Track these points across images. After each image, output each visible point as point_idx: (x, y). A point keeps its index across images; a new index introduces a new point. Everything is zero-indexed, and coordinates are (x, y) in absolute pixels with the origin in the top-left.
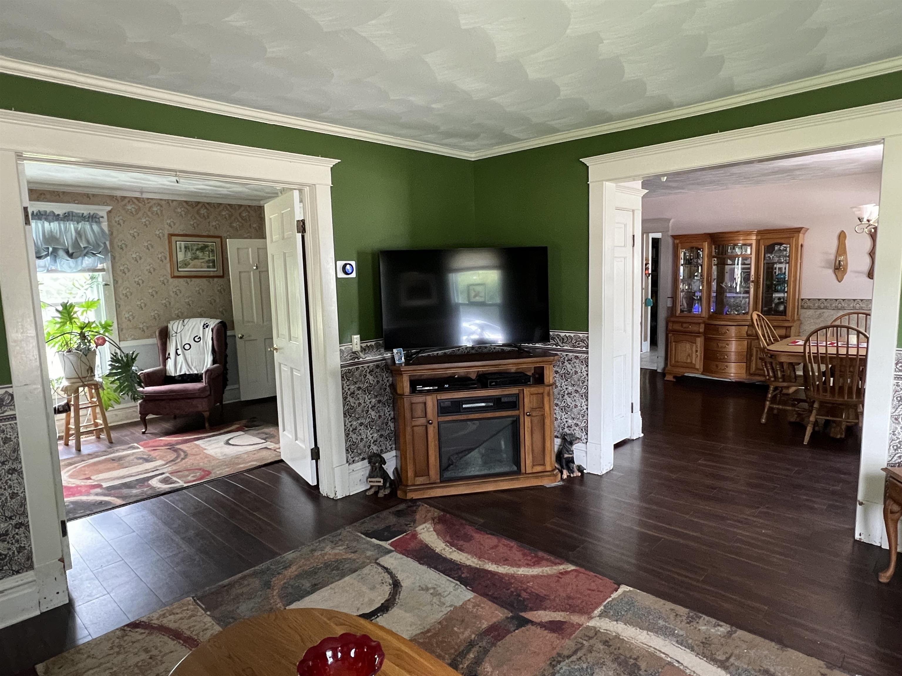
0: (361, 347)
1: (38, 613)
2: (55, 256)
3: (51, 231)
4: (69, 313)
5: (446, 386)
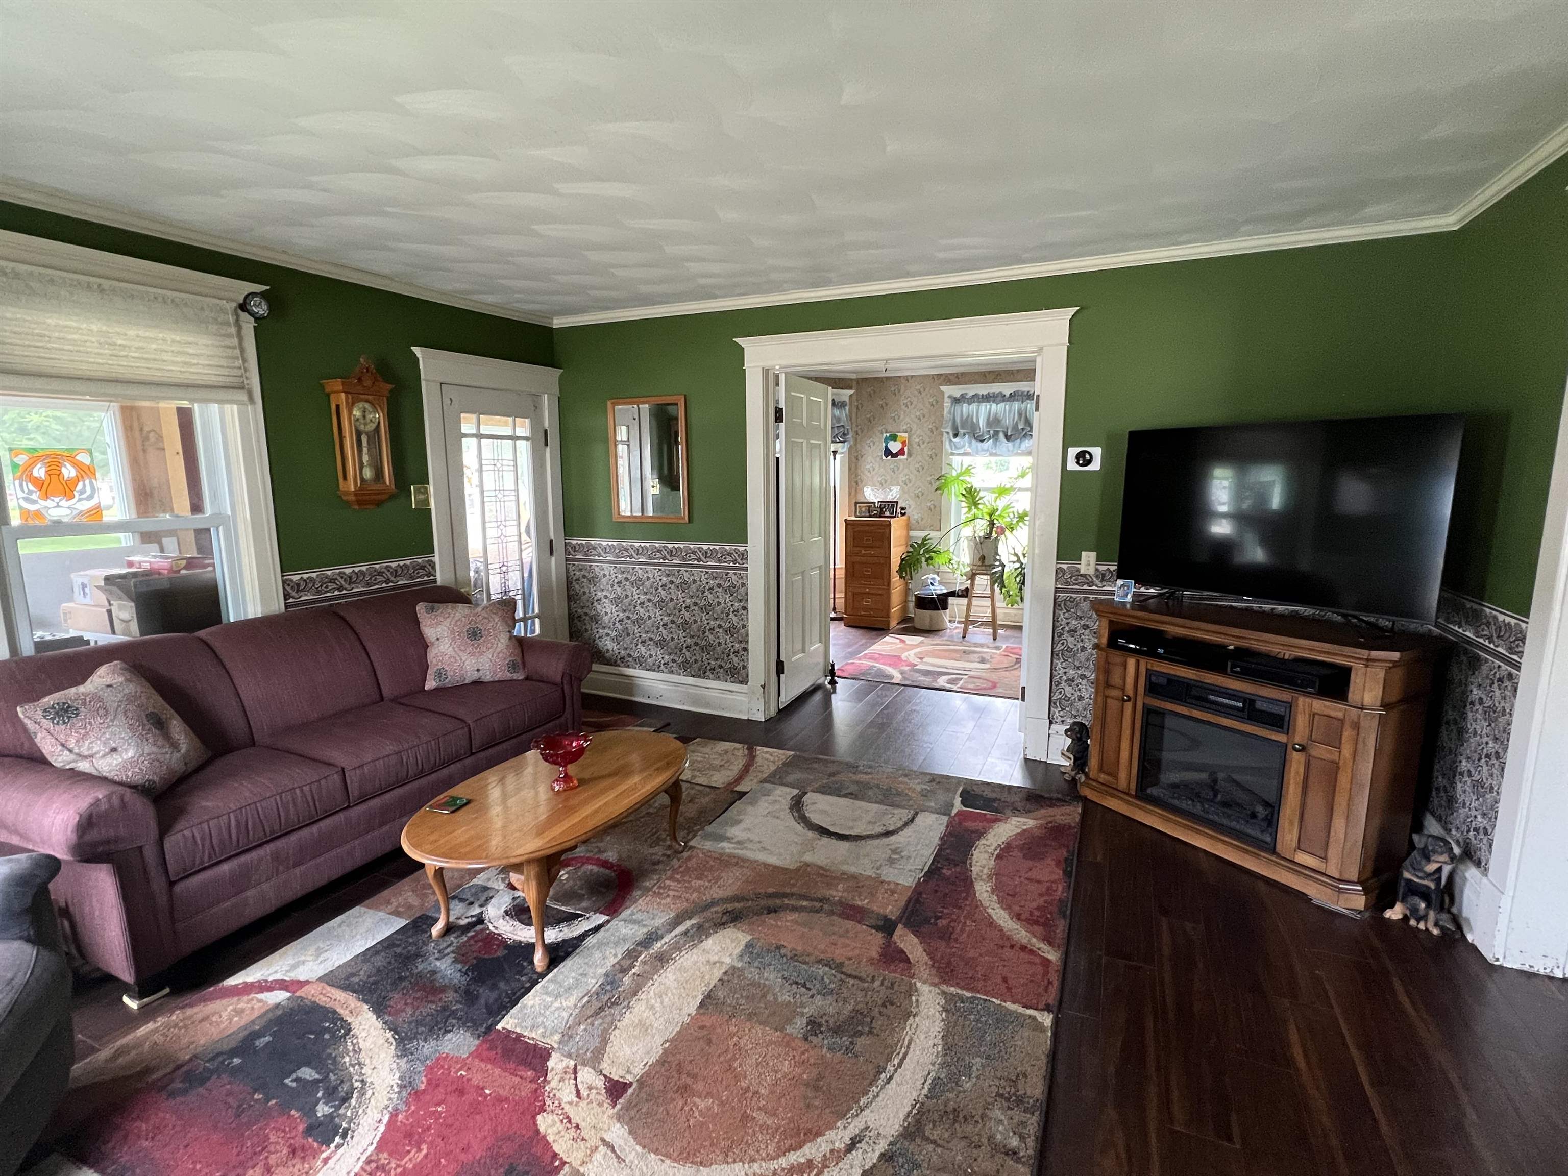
0: (1097, 570)
1: (746, 718)
2: (997, 440)
3: (996, 414)
4: (974, 498)
5: (1161, 651)
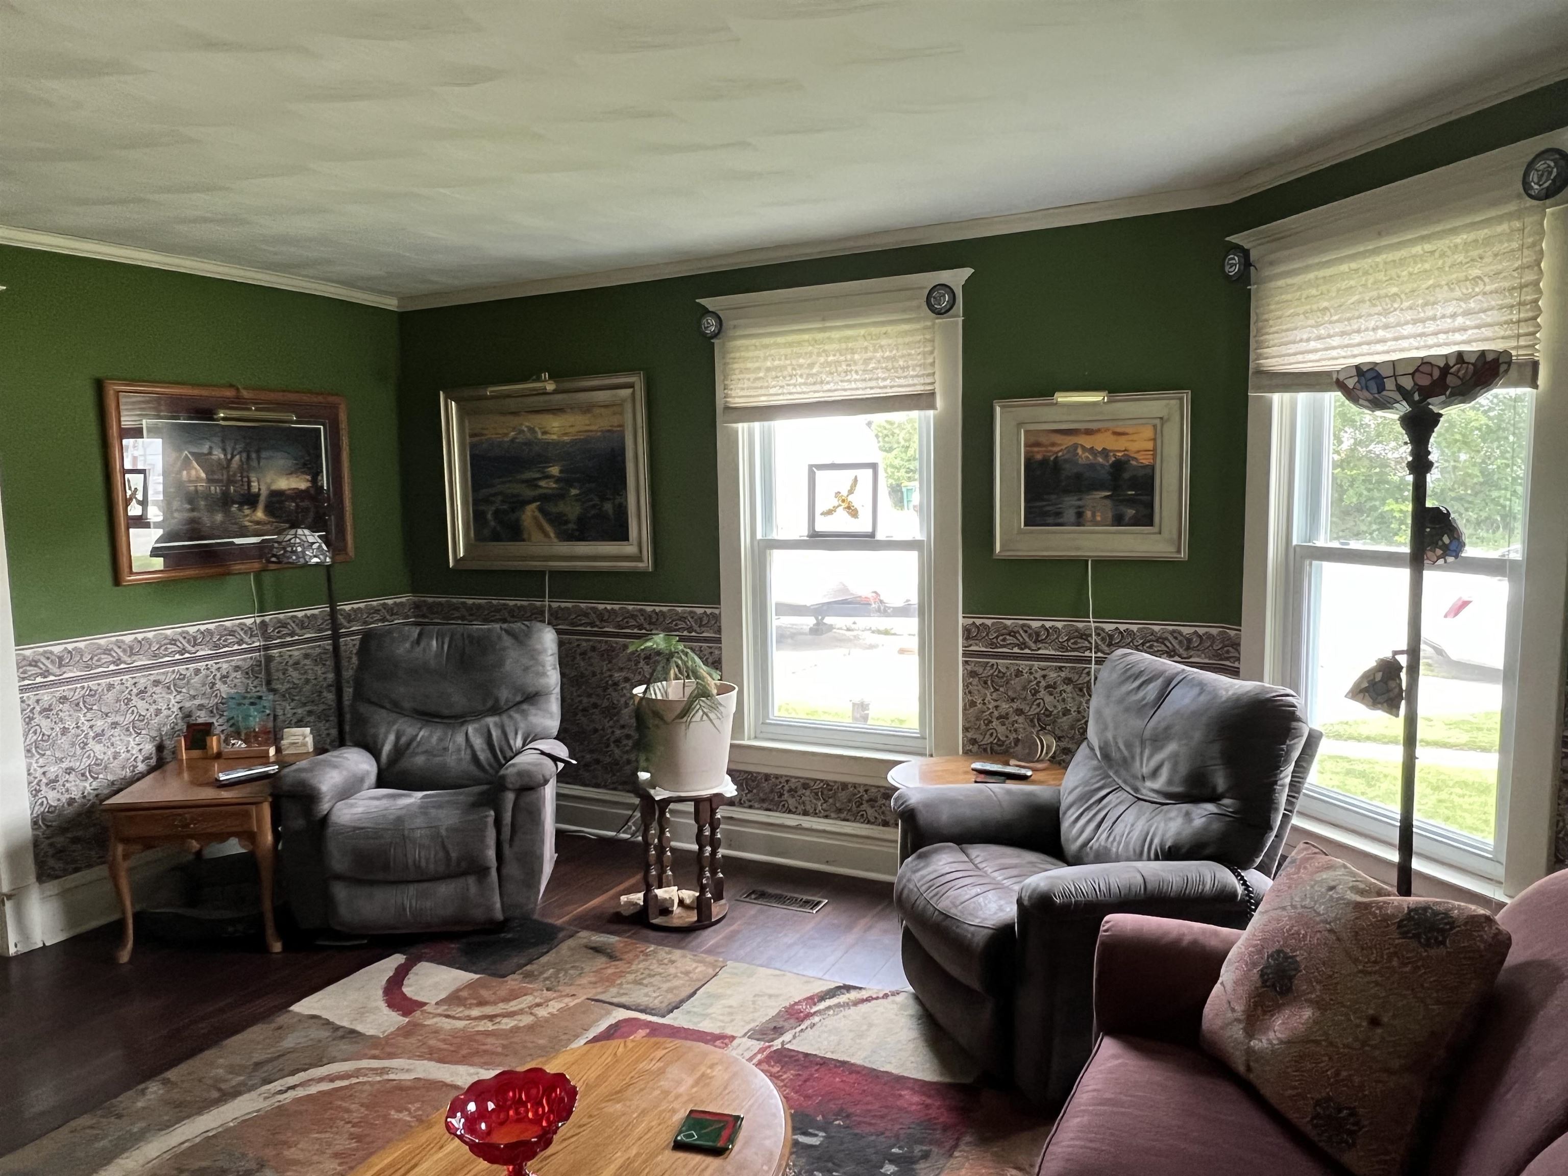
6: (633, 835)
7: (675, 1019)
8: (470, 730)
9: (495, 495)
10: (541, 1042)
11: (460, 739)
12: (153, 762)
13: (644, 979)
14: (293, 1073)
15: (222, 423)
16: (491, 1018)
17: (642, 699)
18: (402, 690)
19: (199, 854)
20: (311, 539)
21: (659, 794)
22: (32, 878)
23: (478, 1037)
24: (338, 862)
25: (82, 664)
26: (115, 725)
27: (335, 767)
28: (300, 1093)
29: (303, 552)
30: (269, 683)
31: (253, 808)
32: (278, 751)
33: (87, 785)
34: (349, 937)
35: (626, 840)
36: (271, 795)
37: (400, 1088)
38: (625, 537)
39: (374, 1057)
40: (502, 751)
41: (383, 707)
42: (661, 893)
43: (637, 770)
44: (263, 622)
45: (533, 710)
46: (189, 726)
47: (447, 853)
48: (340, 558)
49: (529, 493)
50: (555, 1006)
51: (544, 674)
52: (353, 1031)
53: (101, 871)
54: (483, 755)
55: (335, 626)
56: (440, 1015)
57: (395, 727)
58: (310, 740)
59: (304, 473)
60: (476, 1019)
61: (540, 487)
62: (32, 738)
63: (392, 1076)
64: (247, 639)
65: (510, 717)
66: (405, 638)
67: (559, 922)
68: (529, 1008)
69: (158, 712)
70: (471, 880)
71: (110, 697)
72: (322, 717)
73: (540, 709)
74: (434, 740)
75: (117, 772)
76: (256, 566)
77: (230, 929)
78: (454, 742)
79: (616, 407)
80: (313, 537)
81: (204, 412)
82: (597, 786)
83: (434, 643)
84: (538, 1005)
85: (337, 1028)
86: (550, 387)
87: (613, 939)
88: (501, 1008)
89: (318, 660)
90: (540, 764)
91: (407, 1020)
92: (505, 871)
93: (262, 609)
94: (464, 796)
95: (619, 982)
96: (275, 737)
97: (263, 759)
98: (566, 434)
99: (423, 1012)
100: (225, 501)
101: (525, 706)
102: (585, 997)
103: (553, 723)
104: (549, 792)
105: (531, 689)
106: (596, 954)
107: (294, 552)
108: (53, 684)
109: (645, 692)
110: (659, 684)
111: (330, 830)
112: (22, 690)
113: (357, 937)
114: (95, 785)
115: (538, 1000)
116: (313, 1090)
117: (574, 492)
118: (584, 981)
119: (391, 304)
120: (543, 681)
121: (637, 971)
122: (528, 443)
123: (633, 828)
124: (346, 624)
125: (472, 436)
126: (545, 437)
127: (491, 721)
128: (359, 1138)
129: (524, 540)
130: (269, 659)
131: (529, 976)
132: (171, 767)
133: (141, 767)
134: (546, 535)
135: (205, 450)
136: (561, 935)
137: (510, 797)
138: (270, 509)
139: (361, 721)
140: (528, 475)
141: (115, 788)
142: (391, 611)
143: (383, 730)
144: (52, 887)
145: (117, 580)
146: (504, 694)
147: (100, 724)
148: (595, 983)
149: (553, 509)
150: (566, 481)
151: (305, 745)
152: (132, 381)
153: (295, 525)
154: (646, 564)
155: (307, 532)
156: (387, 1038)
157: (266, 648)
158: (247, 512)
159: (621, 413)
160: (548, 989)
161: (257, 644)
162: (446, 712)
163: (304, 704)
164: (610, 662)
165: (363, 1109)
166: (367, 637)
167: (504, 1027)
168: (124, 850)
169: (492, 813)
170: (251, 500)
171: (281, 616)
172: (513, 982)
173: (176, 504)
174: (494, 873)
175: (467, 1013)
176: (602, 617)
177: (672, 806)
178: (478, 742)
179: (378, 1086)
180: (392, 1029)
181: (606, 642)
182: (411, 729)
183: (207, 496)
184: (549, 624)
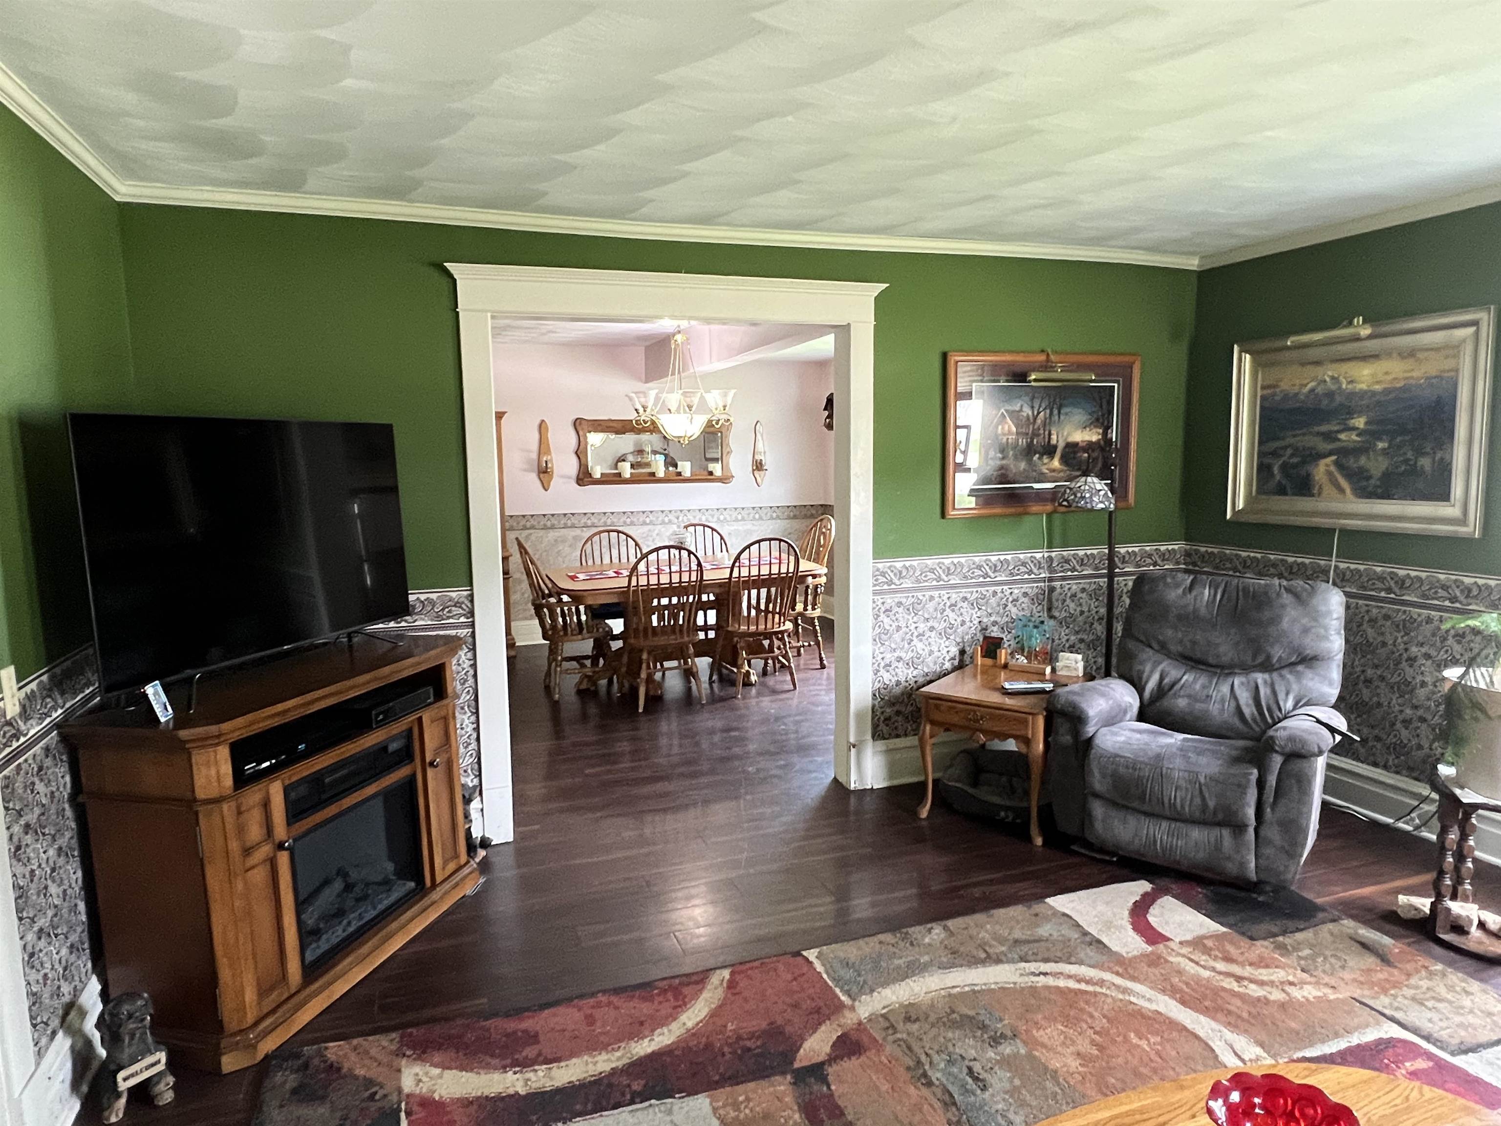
5: (301, 747)
6: (1417, 828)
7: (1467, 1063)
8: (1236, 682)
9: (1285, 448)
10: (1293, 1025)
11: (1225, 689)
12: (956, 663)
13: (1427, 1000)
14: (1046, 960)
15: (1033, 384)
16: (1239, 979)
17: (1455, 686)
18: (1170, 632)
19: (983, 746)
20: (1098, 487)
21: (1467, 796)
22: (869, 736)
23: (1222, 994)
24: (1098, 782)
25: (913, 579)
26: (932, 629)
27: (1103, 695)
28: (1050, 981)
29: (1091, 497)
30: (1050, 609)
31: (1030, 717)
32: (1054, 670)
33: (910, 672)
34: (1102, 850)
35: (1407, 833)
36: (1046, 709)
37: (1139, 1015)
38: (1444, 496)
39: (1117, 974)
40: (1270, 710)
41: (1151, 647)
42: (1457, 907)
43: (1438, 761)
44: (1050, 558)
45: (1309, 674)
46: (985, 638)
47: (1203, 799)
48: (1120, 505)
49: (1324, 446)
50: (1310, 992)
51: (1326, 638)
52: (1099, 942)
53: (912, 741)
54: (1248, 710)
55: (1112, 566)
56: (1184, 956)
57: (1160, 668)
58: (1081, 665)
59: (1096, 427)
60: (1220, 973)
61: (1339, 440)
62: (878, 630)
63: (1133, 999)
64: (1035, 571)
65: (1281, 676)
66: (1177, 586)
67: (1319, 901)
68: (1282, 983)
69: (963, 623)
70: (1226, 832)
71: (931, 606)
72: (1091, 645)
73: (1319, 675)
74: (1198, 687)
75: (931, 666)
76: (1049, 508)
77: (1003, 814)
78: (1219, 691)
79: (1453, 350)
80: (1100, 485)
81: (1020, 376)
82: (1375, 765)
83: (1207, 592)
84: (1291, 984)
85: (1086, 934)
86: (1366, 331)
87: (1387, 940)
88: (1248, 971)
89: (1094, 595)
90: (1316, 734)
91: (1150, 949)
92: (1262, 833)
93: (1050, 546)
94: (1225, 747)
95: (1392, 992)
96: (1051, 658)
97: (1040, 675)
98: (1378, 382)
99: (1166, 947)
100: (1029, 451)
101: (1300, 668)
102: (1348, 994)
103: (1333, 692)
104: (1321, 763)
105: (1309, 652)
106: (1364, 950)
107: (1083, 498)
108: (895, 592)
109: (1462, 677)
110: (1483, 669)
111: (1093, 751)
112: (875, 593)
113: (1107, 853)
114: (915, 673)
115: (1291, 978)
116: (1062, 983)
117: (1381, 445)
118: (1347, 975)
119: (1193, 264)
120: (1325, 645)
121: (1417, 987)
122: (1330, 395)
123: (1417, 821)
124: (1120, 565)
125: (1263, 388)
126: (1350, 386)
127: (1260, 678)
128: (1101, 1048)
129: (1313, 495)
130: (1052, 590)
131: (1282, 948)
132: (968, 670)
133: (948, 666)
134: (1342, 491)
135: (1017, 408)
136: (1321, 915)
137: (1277, 761)
138: (1064, 459)
139: (1127, 657)
140: (1324, 428)
141: (928, 678)
142: (1163, 556)
143: (1148, 668)
144: (881, 745)
145: (943, 515)
146: (1277, 653)
147: (922, 627)
148: (1362, 983)
149: (1351, 462)
150: (1372, 434)
151: (1076, 669)
152: (969, 352)
153: (1086, 474)
154: (1473, 528)
155: (1096, 480)
156: (1130, 960)
157: (1051, 580)
158: (1046, 460)
159: (1456, 356)
160: (1303, 970)
161: (1043, 575)
162: (1211, 660)
163: (1077, 633)
164: (1407, 634)
165: (1104, 1021)
166: (1141, 580)
167: (1251, 993)
168: (931, 730)
169: (1255, 771)
170: (1049, 451)
171: (1065, 553)
172: (1262, 947)
173: (992, 453)
174: (1251, 831)
175: (1212, 963)
176: (1401, 583)
177: (1480, 812)
178: (1244, 697)
179: (1119, 1003)
180: (1135, 953)
181: (1405, 612)
182: (1174, 672)
183: (1015, 446)
184: (1334, 584)
